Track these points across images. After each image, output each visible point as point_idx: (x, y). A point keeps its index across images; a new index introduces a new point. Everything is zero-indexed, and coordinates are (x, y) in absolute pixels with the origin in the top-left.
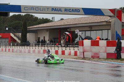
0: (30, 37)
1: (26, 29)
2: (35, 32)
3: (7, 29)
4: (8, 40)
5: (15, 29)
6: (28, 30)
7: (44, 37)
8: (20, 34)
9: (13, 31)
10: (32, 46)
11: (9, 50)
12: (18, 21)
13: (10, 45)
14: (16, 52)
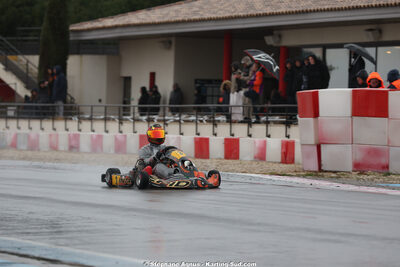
0: (83, 75)
1: (65, 33)
2: (111, 48)
5: (8, 36)
6: (72, 37)
7: (153, 76)
8: (35, 60)
10: (91, 119)
14: (14, 145)
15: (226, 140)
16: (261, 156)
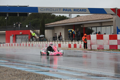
0: (48, 33)
1: (44, 26)
2: (52, 28)
3: (27, 26)
4: (28, 37)
5: (34, 26)
6: (46, 27)
7: (60, 33)
8: (39, 31)
9: (32, 28)
10: (49, 41)
11: (29, 45)
12: (36, 19)
13: (30, 41)
14: (36, 46)
15: (74, 44)
16: (81, 47)
